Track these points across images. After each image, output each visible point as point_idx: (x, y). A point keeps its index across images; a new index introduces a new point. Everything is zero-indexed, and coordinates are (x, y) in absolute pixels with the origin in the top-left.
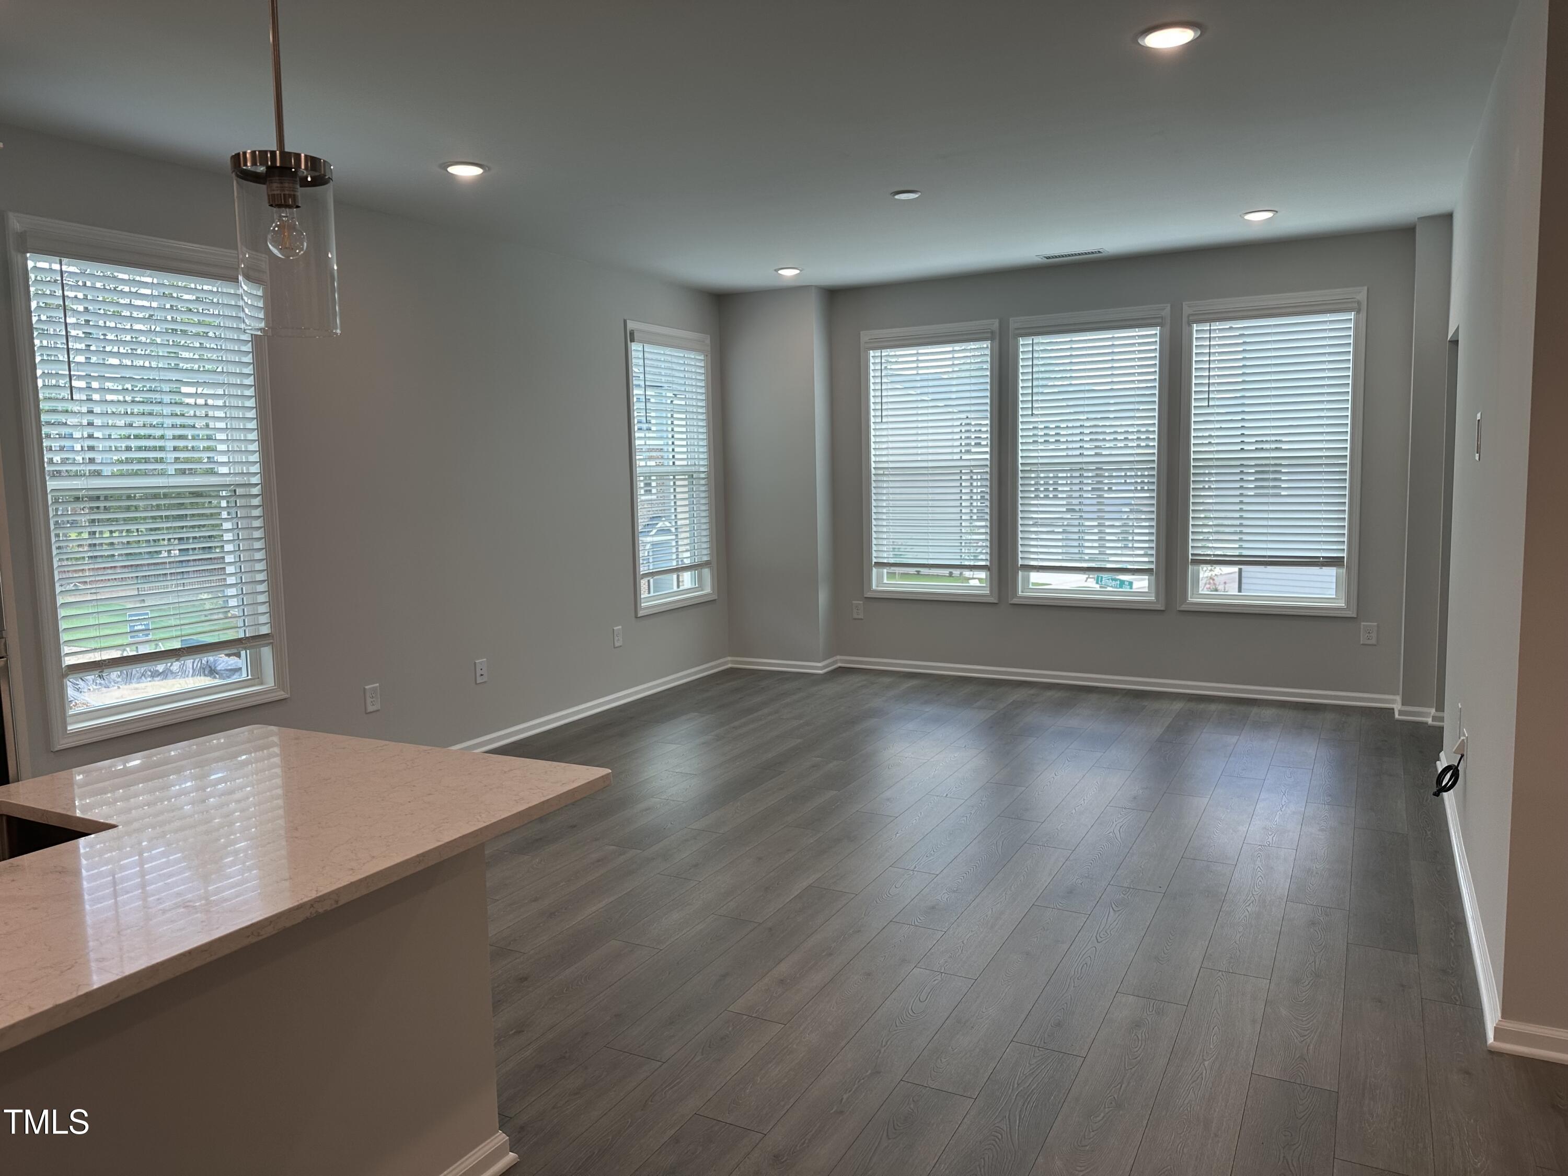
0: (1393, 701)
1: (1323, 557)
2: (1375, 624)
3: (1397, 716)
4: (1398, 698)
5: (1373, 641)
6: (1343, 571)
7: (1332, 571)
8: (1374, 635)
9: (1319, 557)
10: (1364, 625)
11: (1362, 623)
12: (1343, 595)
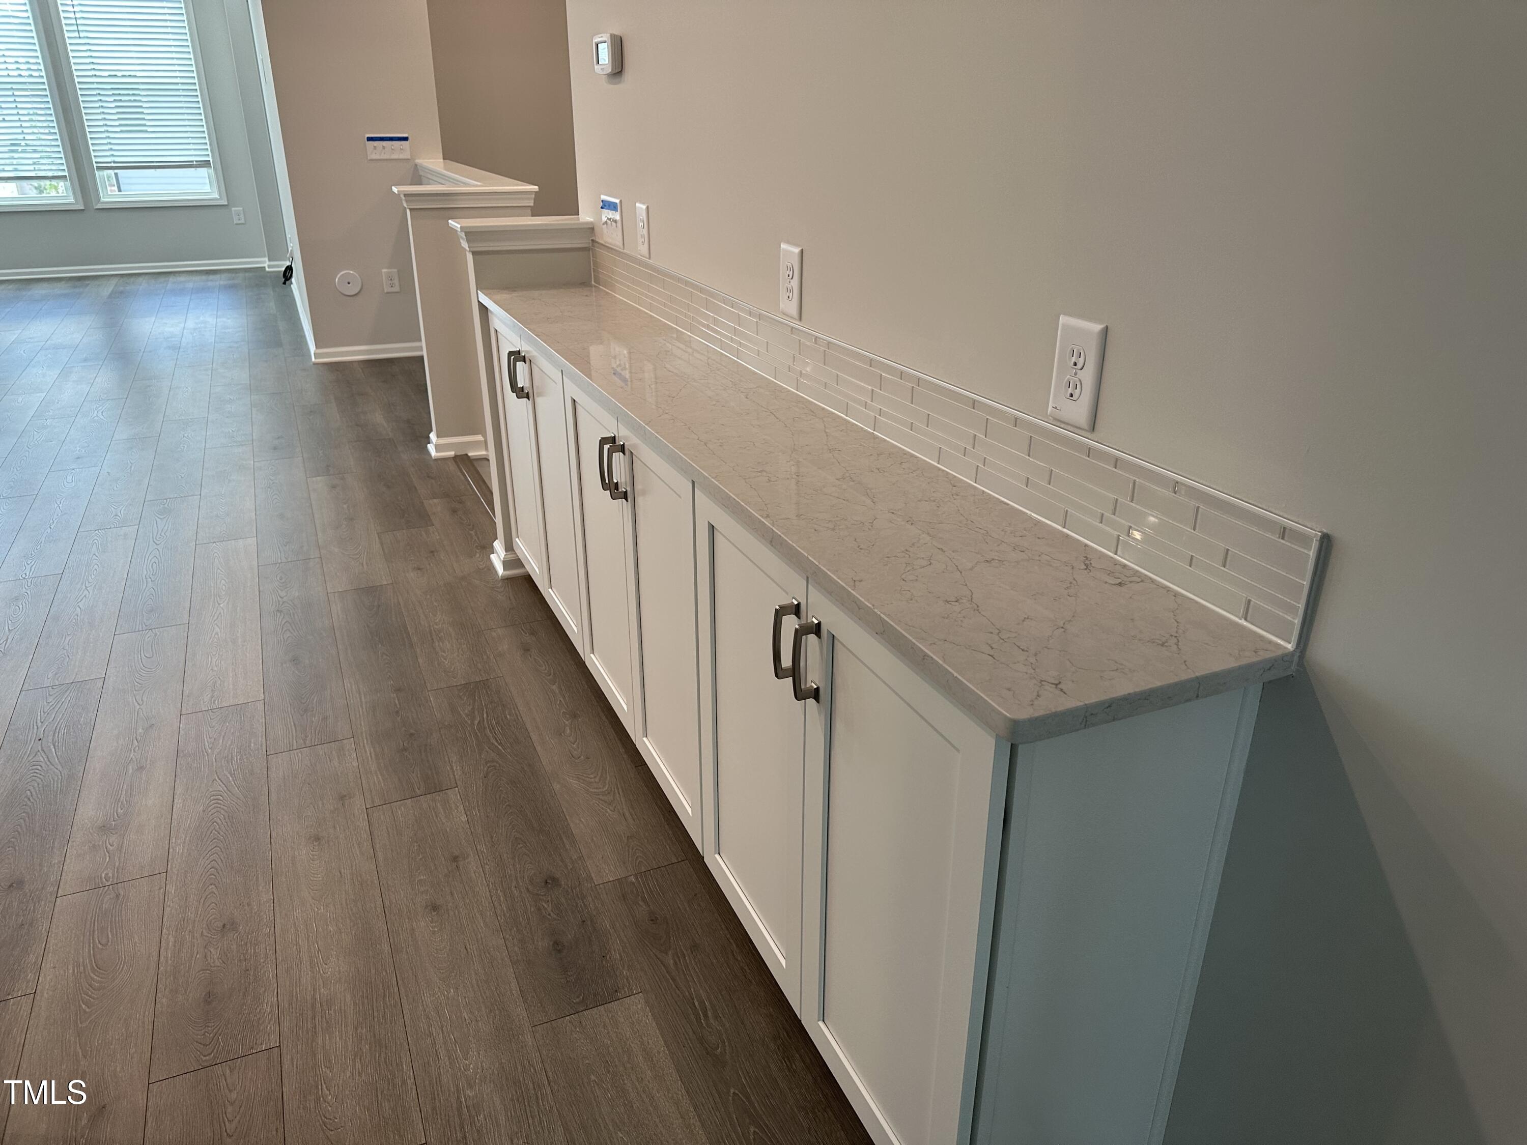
0: (264, 262)
1: (196, 161)
2: (241, 209)
3: (267, 269)
4: (266, 259)
5: (242, 221)
6: (212, 171)
7: (203, 171)
8: (242, 216)
9: (193, 161)
10: (235, 211)
11: (233, 209)
12: (216, 189)
